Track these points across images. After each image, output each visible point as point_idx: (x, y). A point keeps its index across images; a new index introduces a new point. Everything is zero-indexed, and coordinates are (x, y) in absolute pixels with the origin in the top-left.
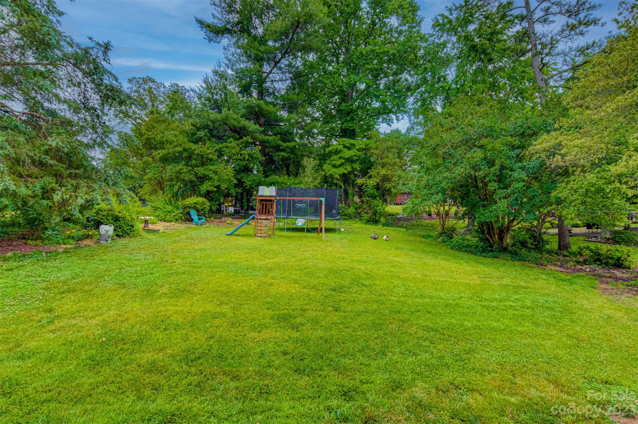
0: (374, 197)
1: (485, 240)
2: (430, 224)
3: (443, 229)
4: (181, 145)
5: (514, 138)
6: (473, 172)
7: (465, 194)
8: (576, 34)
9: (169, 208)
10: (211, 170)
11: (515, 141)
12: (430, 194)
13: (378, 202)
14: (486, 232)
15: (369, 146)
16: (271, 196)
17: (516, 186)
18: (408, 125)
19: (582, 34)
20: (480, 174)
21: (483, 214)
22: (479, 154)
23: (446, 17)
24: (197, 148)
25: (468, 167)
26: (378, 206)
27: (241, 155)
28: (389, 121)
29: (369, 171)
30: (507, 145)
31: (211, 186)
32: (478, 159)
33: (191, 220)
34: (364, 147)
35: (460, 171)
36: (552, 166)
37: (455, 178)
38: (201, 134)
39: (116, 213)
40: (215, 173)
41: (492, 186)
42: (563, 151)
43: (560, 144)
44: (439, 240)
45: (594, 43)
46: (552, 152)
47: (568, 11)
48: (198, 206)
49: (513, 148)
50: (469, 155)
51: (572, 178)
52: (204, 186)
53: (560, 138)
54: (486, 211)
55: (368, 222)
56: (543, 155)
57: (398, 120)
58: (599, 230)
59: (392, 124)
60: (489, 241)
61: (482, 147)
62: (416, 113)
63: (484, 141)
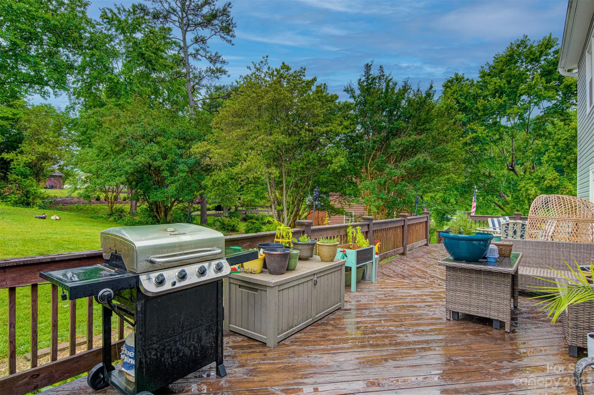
0: (26, 176)
1: (153, 216)
2: (90, 208)
3: (112, 210)
5: (181, 141)
6: (151, 162)
7: (140, 179)
8: (214, 77)
11: (181, 143)
12: (113, 176)
13: (31, 181)
14: (155, 210)
15: (18, 116)
17: (181, 175)
18: (68, 104)
19: (217, 78)
20: (156, 164)
21: (156, 195)
22: (156, 149)
23: (115, 14)
25: (147, 157)
26: (32, 186)
28: (44, 94)
29: (20, 145)
30: (175, 145)
32: (156, 152)
34: (10, 116)
35: (141, 159)
36: (205, 164)
37: (137, 164)
41: (166, 174)
42: (210, 155)
43: (208, 151)
44: (110, 219)
45: (224, 86)
46: (204, 155)
47: (210, 58)
49: (179, 147)
50: (148, 148)
51: (213, 173)
53: (209, 147)
54: (158, 193)
55: (16, 204)
56: (198, 156)
57: (56, 95)
58: (222, 212)
59: (48, 98)
60: (156, 217)
61: (158, 143)
62: (78, 94)
63: (159, 139)
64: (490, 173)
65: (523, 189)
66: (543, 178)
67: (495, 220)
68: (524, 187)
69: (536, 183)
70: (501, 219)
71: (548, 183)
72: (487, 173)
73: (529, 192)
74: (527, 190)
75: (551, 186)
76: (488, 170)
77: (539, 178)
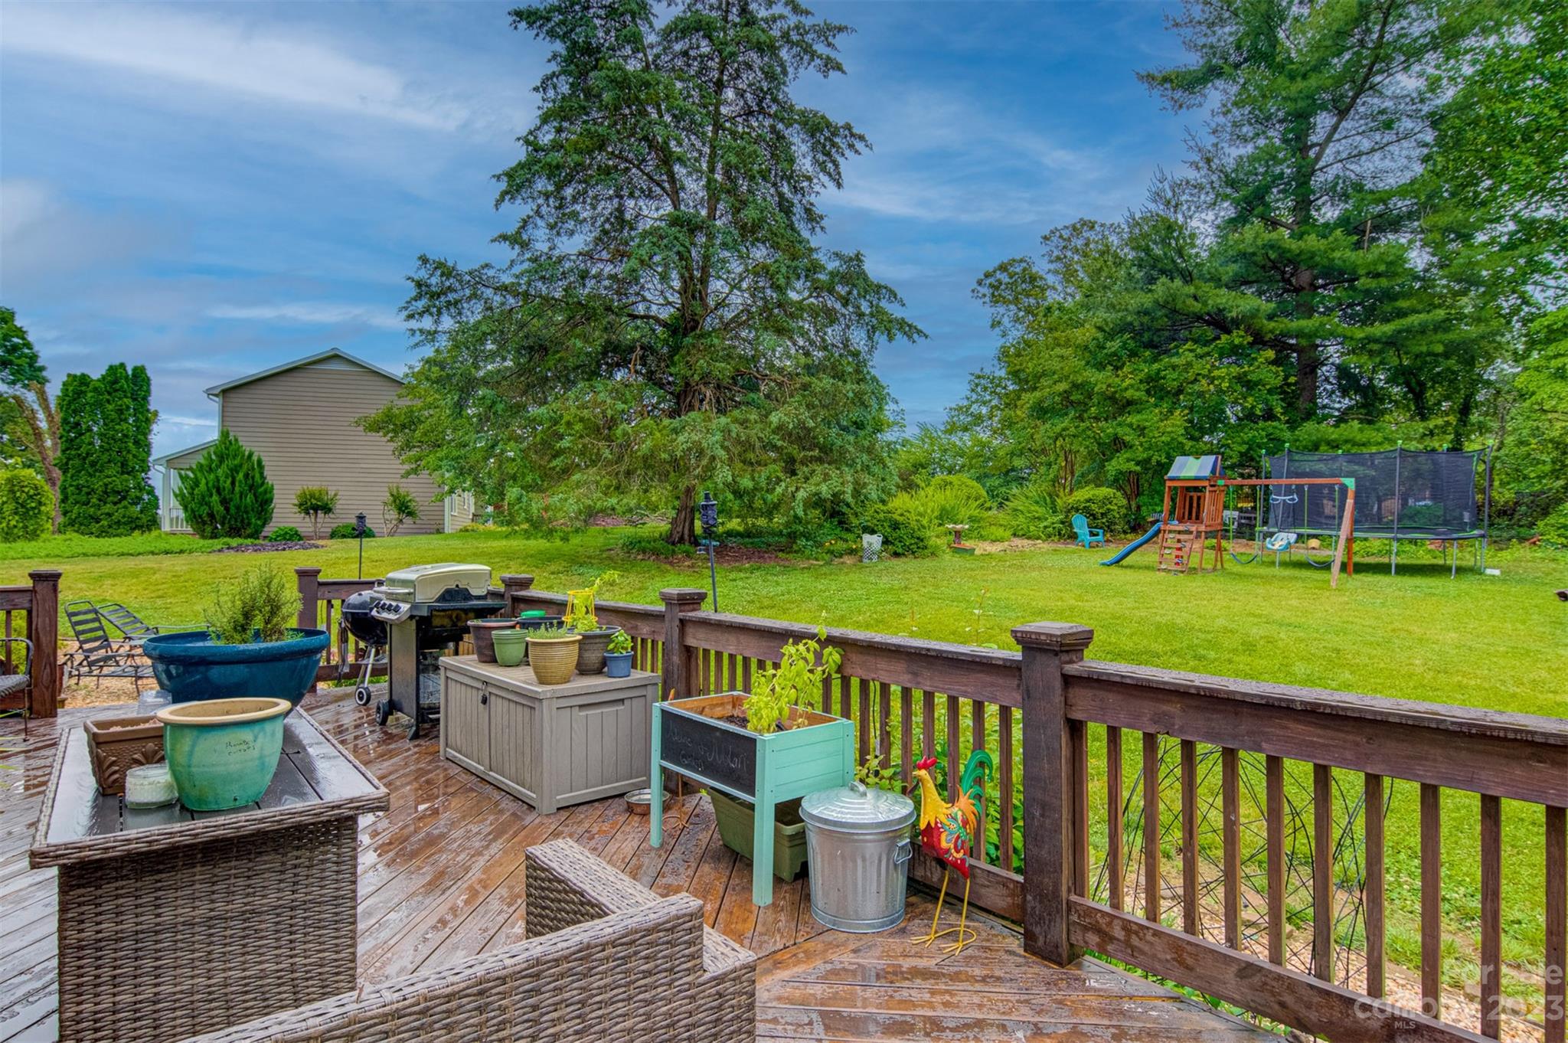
4: (1067, 377)
9: (1040, 511)
10: (1130, 425)
16: (1197, 479)
24: (1100, 380)
27: (1212, 380)
31: (1128, 460)
33: (1073, 537)
38: (1114, 345)
39: (896, 517)
40: (1141, 430)
48: (1094, 507)
52: (1114, 462)
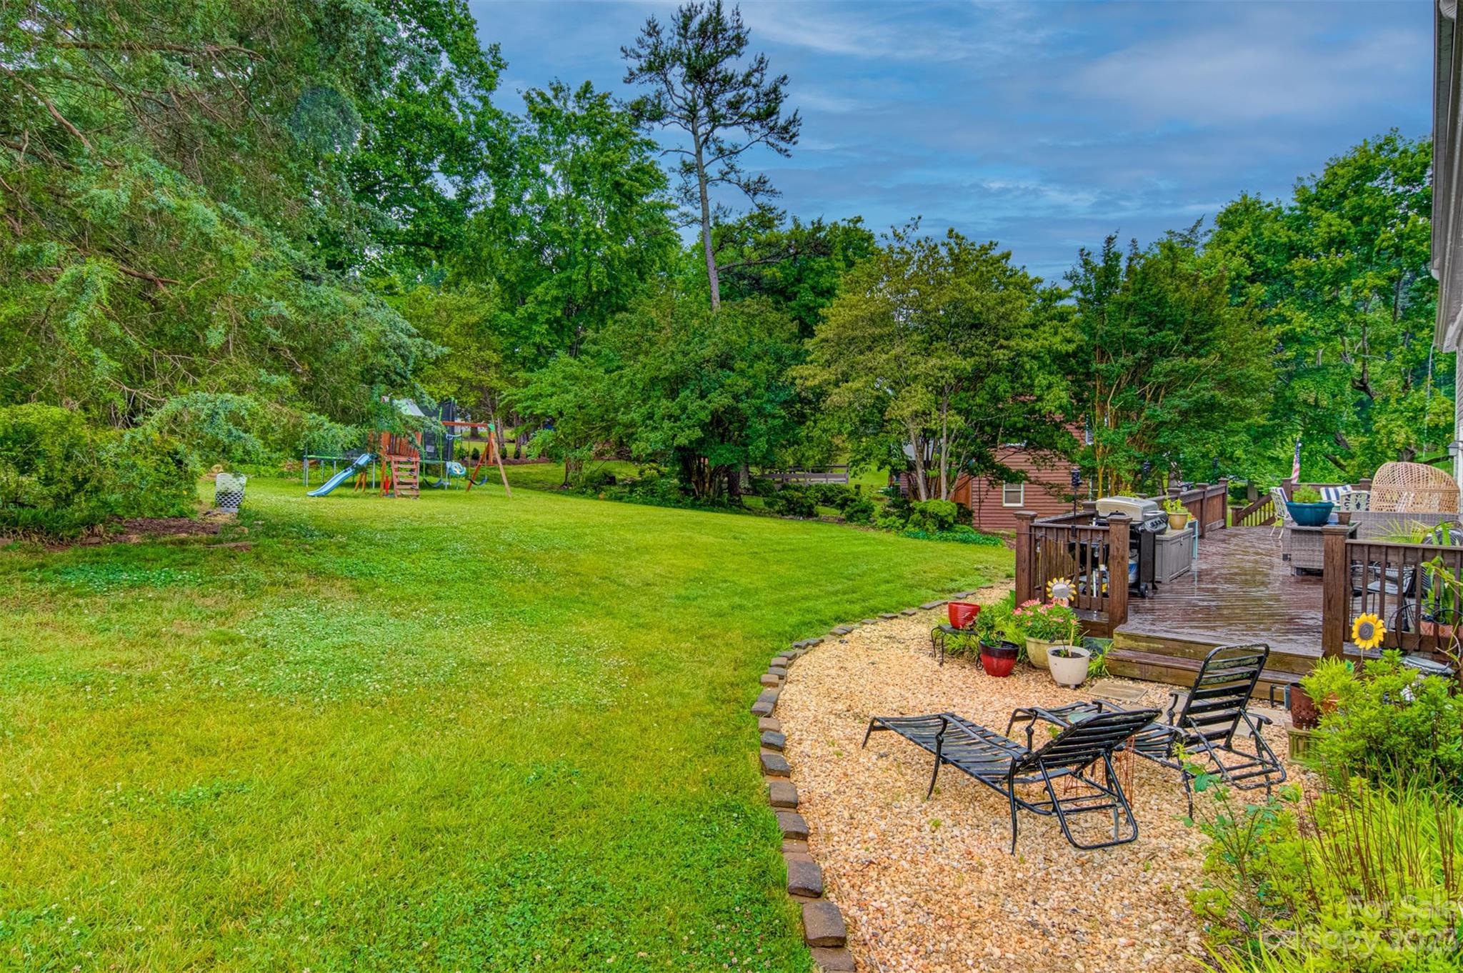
47: (746, 185)
64: (1316, 400)
65: (1383, 432)
66: (1422, 409)
67: (1331, 490)
68: (1385, 426)
69: (1408, 419)
70: (1340, 489)
71: (1431, 420)
72: (1311, 401)
73: (1394, 437)
74: (1391, 432)
75: (1437, 425)
76: (1313, 395)
77: (1414, 411)
